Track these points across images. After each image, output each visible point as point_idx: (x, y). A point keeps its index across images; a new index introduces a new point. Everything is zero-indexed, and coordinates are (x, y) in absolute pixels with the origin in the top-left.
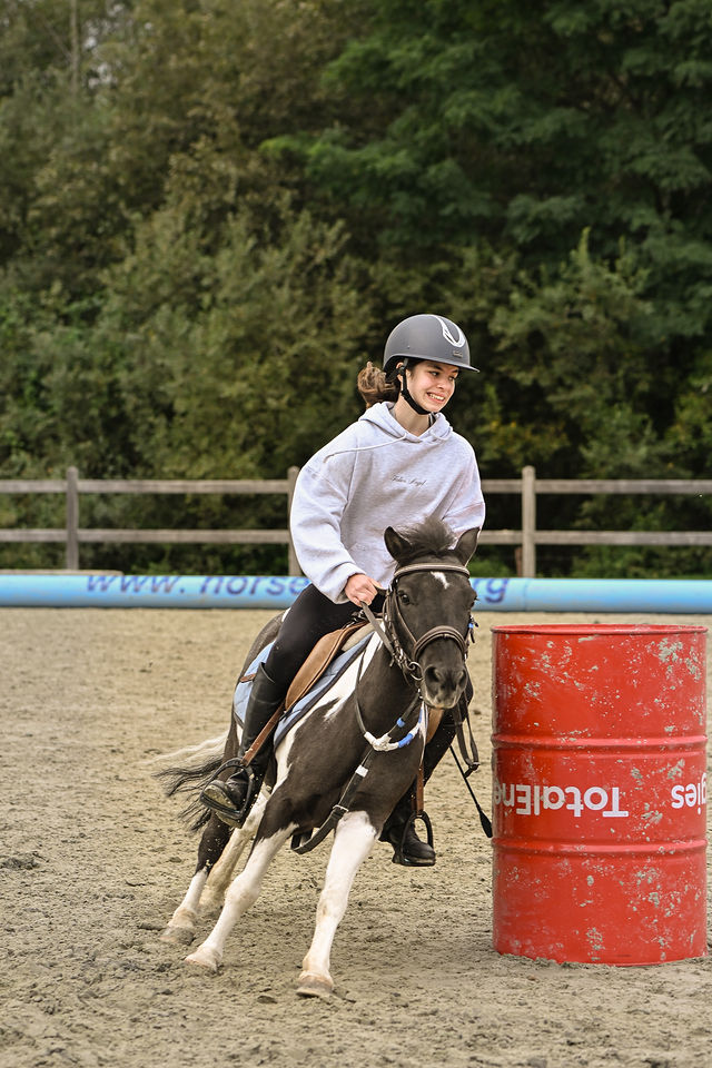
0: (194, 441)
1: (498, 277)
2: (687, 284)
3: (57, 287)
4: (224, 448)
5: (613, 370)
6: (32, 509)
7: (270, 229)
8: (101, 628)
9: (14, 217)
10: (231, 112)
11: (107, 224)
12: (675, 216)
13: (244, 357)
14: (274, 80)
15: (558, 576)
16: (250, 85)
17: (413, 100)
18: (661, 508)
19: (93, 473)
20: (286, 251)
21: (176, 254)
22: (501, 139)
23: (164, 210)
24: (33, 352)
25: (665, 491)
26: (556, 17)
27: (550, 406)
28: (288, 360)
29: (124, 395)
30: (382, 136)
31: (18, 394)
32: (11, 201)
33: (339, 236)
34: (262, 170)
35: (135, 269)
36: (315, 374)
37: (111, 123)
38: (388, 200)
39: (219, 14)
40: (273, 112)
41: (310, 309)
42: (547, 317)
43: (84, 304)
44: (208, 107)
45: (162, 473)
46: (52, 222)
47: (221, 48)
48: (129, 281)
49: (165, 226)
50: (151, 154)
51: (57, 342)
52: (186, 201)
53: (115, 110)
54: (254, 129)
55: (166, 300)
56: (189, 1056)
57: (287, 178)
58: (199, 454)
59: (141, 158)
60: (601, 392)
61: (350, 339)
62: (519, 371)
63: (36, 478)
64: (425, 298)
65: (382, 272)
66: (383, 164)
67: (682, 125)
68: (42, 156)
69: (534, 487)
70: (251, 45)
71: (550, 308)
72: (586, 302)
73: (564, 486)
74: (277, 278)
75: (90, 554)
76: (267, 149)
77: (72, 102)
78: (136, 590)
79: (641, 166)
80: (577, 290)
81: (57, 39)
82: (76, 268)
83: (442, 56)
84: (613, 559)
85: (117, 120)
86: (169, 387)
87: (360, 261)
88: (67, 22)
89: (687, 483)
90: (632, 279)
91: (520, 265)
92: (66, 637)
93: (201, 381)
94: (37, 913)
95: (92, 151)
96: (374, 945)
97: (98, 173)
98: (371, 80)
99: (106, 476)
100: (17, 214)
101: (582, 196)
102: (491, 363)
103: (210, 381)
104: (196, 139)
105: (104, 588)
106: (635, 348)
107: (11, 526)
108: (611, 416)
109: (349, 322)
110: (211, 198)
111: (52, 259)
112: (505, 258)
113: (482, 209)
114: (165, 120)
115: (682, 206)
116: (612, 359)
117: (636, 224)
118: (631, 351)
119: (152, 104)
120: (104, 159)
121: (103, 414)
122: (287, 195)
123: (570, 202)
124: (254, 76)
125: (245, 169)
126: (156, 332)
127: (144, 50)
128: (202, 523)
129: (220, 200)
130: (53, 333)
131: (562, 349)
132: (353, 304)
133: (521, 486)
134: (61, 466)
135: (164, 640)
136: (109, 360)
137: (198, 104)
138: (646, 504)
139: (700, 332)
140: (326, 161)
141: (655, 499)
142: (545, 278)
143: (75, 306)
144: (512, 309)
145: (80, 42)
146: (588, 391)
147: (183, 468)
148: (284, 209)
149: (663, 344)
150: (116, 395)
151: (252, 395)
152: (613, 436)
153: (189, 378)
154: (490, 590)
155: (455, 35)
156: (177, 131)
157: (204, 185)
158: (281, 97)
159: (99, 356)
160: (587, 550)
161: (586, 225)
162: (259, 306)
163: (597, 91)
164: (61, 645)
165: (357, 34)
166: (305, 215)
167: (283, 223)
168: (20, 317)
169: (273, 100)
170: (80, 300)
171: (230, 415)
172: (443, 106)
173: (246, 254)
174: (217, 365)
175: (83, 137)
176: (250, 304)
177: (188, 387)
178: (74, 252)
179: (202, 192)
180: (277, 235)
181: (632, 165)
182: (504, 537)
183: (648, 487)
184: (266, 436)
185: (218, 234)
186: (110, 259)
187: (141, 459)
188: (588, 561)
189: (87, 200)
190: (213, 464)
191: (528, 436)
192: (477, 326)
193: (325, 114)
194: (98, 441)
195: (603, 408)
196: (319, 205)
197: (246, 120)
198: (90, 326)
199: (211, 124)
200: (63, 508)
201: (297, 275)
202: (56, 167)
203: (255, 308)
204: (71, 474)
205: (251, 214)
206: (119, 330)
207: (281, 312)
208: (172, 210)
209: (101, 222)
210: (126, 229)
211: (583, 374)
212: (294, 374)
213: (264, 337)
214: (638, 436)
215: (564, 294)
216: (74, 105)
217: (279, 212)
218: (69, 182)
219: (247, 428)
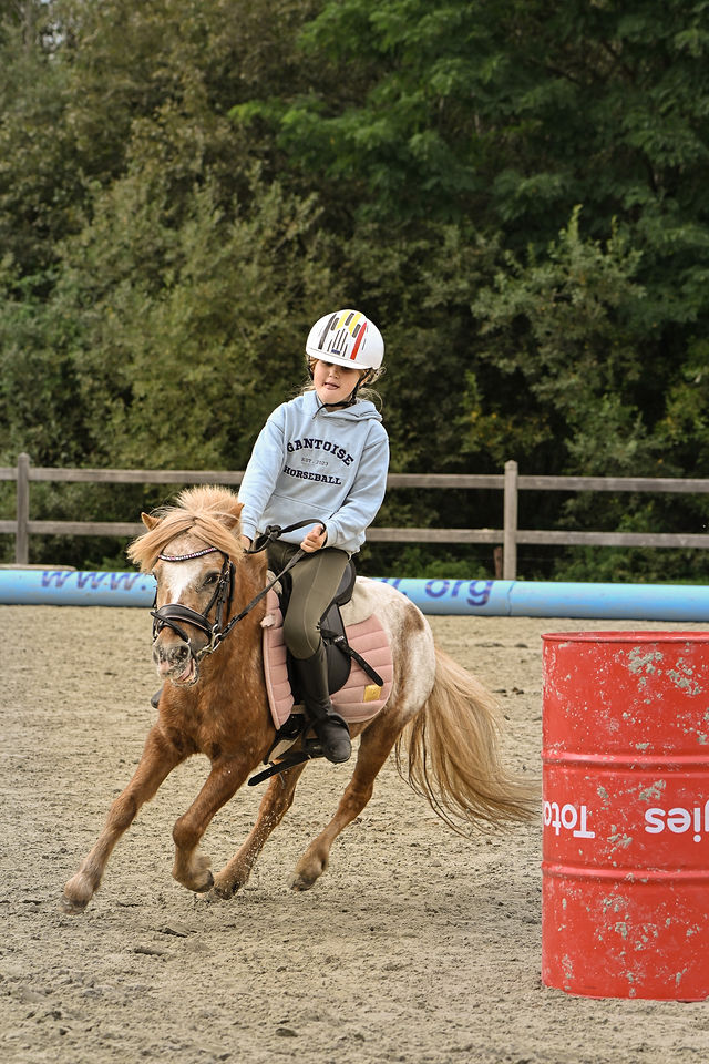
0: (153, 428)
1: (481, 257)
2: (681, 268)
3: (8, 259)
4: (186, 435)
7: (237, 200)
8: (57, 627)
10: (200, 75)
11: (64, 192)
12: (670, 194)
13: (208, 338)
14: (245, 41)
15: (540, 580)
16: (220, 47)
17: (391, 68)
18: (650, 508)
19: (45, 461)
20: (255, 225)
21: (137, 226)
22: (488, 109)
23: (126, 178)
25: (654, 490)
27: (533, 396)
28: (252, 342)
29: (79, 376)
30: (360, 104)
33: (312, 211)
34: (230, 137)
35: (92, 241)
36: (283, 358)
37: (69, 85)
38: (368, 175)
40: (243, 76)
41: (279, 288)
43: (37, 279)
44: (174, 69)
45: (120, 461)
48: (86, 253)
49: (126, 196)
50: (110, 118)
52: (149, 168)
53: (74, 70)
54: (223, 91)
55: (126, 275)
57: (257, 147)
58: (159, 441)
59: (100, 122)
62: (501, 358)
64: (402, 278)
65: (358, 249)
66: (362, 134)
67: (679, 97)
69: (517, 481)
71: (537, 291)
72: (575, 285)
73: (549, 482)
74: (245, 253)
75: (39, 547)
76: (237, 114)
77: (25, 60)
78: (94, 587)
79: (635, 140)
82: (29, 240)
83: (428, 17)
84: (597, 561)
85: (76, 81)
86: (128, 371)
87: (334, 236)
89: (680, 480)
90: (624, 261)
91: (504, 245)
92: (21, 636)
93: (162, 363)
95: (47, 113)
97: (54, 137)
98: (352, 42)
99: (57, 463)
101: (570, 173)
102: (472, 349)
103: (171, 363)
104: (160, 103)
105: (60, 584)
106: (626, 333)
108: (600, 409)
109: (322, 302)
110: (176, 166)
112: (488, 237)
113: (467, 184)
114: (128, 82)
115: (673, 183)
116: (601, 345)
117: (630, 201)
118: (620, 339)
119: (114, 64)
120: (60, 122)
121: (54, 397)
122: (257, 166)
123: (557, 181)
124: (224, 36)
125: (213, 137)
126: (114, 310)
129: (185, 169)
130: (2, 308)
131: (548, 334)
132: (326, 283)
133: (503, 481)
134: (9, 452)
135: (127, 640)
136: (63, 338)
137: (165, 65)
138: (633, 503)
139: (694, 319)
140: (300, 129)
141: (645, 498)
142: (531, 258)
143: (27, 280)
144: (497, 291)
146: (574, 379)
147: (142, 457)
148: (254, 180)
149: (656, 331)
150: (71, 376)
151: (216, 379)
152: (600, 429)
153: (148, 360)
154: (473, 592)
156: (142, 94)
157: (168, 153)
158: (253, 59)
159: (53, 334)
161: (577, 203)
162: (227, 284)
163: (588, 61)
164: (16, 645)
166: (276, 187)
167: (252, 195)
169: (244, 62)
170: (32, 274)
171: (193, 401)
172: (425, 73)
173: (214, 227)
174: (179, 347)
175: (37, 100)
176: (215, 281)
177: (149, 371)
178: (26, 221)
179: (166, 159)
180: (246, 207)
181: (626, 140)
182: (485, 535)
183: (638, 485)
184: (231, 423)
185: (183, 205)
186: (67, 230)
187: (96, 446)
188: (571, 563)
189: (41, 165)
190: (174, 452)
191: (510, 428)
192: (457, 309)
193: (299, 79)
194: (50, 425)
195: (590, 399)
196: (291, 176)
197: (215, 83)
198: (43, 302)
199: (176, 88)
200: (13, 497)
201: (267, 251)
202: (9, 130)
203: (222, 285)
204: (22, 461)
205: (218, 185)
206: (75, 307)
207: (248, 291)
208: (134, 178)
209: (57, 190)
210: (83, 197)
211: (569, 362)
212: (261, 357)
213: (230, 316)
214: (627, 428)
215: (552, 275)
216: (28, 63)
217: (249, 183)
218: (22, 146)
219: (211, 415)
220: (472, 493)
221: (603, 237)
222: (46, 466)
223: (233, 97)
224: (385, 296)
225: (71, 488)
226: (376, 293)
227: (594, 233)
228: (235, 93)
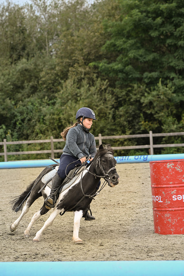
1: (142, 90)
2: (182, 90)
3: (46, 98)
5: (168, 109)
6: (43, 146)
7: (92, 83)
9: (36, 83)
10: (82, 58)
11: (56, 83)
12: (180, 75)
14: (91, 50)
15: (158, 154)
16: (86, 52)
17: (121, 53)
18: (180, 139)
19: (56, 137)
20: (95, 87)
21: (72, 89)
22: (141, 60)
23: (69, 80)
24: (42, 112)
25: (180, 135)
26: (151, 33)
27: (154, 118)
28: (97, 111)
29: (62, 120)
30: (115, 61)
31: (39, 121)
32: (35, 80)
33: (107, 83)
34: (89, 70)
35: (63, 93)
36: (103, 114)
37: (56, 62)
38: (117, 75)
39: (78, 37)
40: (91, 57)
41: (101, 99)
42: (153, 98)
43: (52, 101)
44: (77, 57)
46: (44, 84)
47: (79, 44)
48: (62, 96)
49: (69, 83)
50: (65, 68)
51: (47, 110)
52: (73, 77)
53: (57, 59)
54: (87, 61)
55: (70, 99)
56: (85, 258)
57: (95, 71)
59: (63, 69)
60: (166, 114)
61: (110, 105)
62: (147, 110)
63: (44, 139)
64: (126, 96)
65: (116, 90)
66: (116, 67)
67: (180, 55)
68: (42, 70)
69: (152, 135)
70: (85, 43)
71: (154, 96)
72: (161, 95)
73: (159, 135)
74: (94, 93)
75: (56, 155)
76: (90, 65)
77: (47, 58)
79: (172, 64)
80: (159, 92)
81: (43, 44)
82: (50, 94)
83: (127, 43)
84: (170, 150)
85: (57, 61)
86: (72, 118)
87: (111, 88)
88: (45, 40)
90: (171, 89)
91: (146, 87)
94: (50, 230)
95: (52, 68)
96: (124, 233)
97: (54, 73)
98: (112, 49)
99: (59, 138)
100: (37, 82)
101: (159, 72)
102: (141, 109)
104: (75, 64)
106: (173, 104)
107: (39, 150)
108: (168, 119)
109: (110, 102)
110: (79, 76)
111: (45, 92)
112: (143, 86)
113: (137, 75)
114: (68, 60)
115: (180, 72)
116: (168, 106)
117: (171, 77)
118: (171, 105)
119: (65, 57)
120: (55, 69)
121: (58, 125)
122: (95, 75)
123: (157, 73)
124: (86, 50)
125: (86, 70)
126: (68, 106)
127: (62, 45)
129: (80, 77)
130: (46, 108)
131: (157, 105)
132: (111, 98)
133: (149, 135)
134: (49, 136)
136: (58, 113)
137: (75, 56)
138: (176, 138)
140: (103, 67)
141: (179, 137)
142: (152, 90)
143: (50, 102)
144: (145, 97)
145: (48, 45)
146: (163, 114)
148: (94, 78)
149: (178, 102)
150: (60, 120)
152: (168, 123)
154: (144, 158)
155: (130, 38)
156: (70, 62)
157: (77, 74)
158: (93, 54)
159: (56, 112)
160: (164, 148)
161: (160, 78)
163: (161, 49)
165: (108, 39)
166: (99, 79)
167: (94, 81)
168: (39, 104)
172: (128, 54)
173: (87, 88)
175: (50, 65)
176: (88, 99)
178: (50, 90)
181: (170, 64)
182: (146, 146)
183: (177, 134)
184: (93, 127)
185: (81, 84)
186: (57, 91)
188: (165, 151)
189: (52, 78)
191: (150, 124)
192: (138, 101)
193: (102, 57)
194: (57, 131)
195: (166, 117)
196: (102, 77)
197: (85, 59)
198: (54, 106)
199: (78, 61)
200: (50, 145)
201: (98, 92)
202: (45, 72)
203: (90, 100)
204: (51, 138)
205: (87, 80)
206: (60, 106)
207: (95, 100)
210: (60, 84)
211: (161, 110)
212: (99, 114)
213: (92, 106)
214: (174, 123)
215: (156, 93)
218: (48, 75)
220: (143, 138)
221: (166, 85)
222: (57, 139)
224: (123, 100)
225: (62, 143)
226: (121, 99)
228: (90, 61)
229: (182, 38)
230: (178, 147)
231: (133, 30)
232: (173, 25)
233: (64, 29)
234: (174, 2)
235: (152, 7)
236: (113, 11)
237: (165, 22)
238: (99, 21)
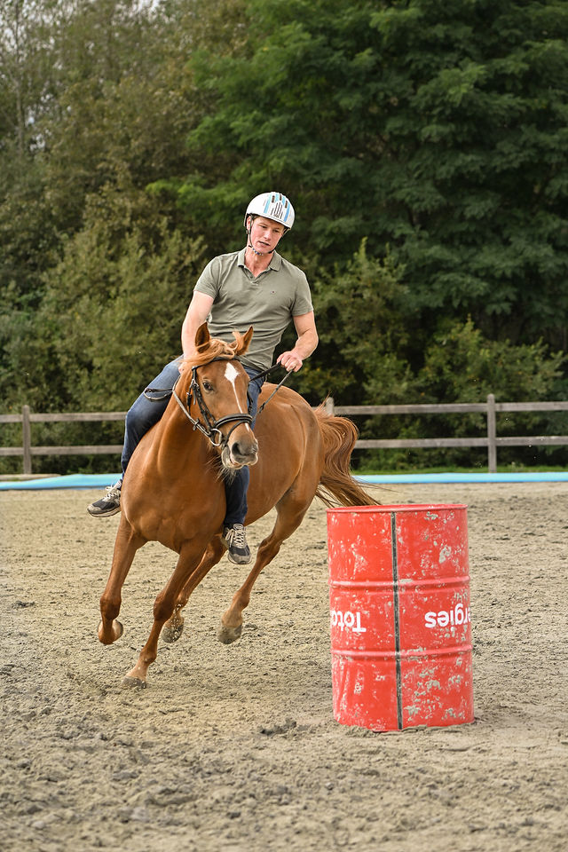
0: (107, 386)
2: (430, 273)
3: (12, 285)
4: (127, 390)
5: (384, 332)
7: (153, 242)
8: (49, 513)
10: (126, 165)
11: (45, 242)
12: (422, 228)
13: (138, 328)
14: (154, 143)
16: (138, 147)
17: (245, 155)
18: (417, 423)
19: (40, 409)
20: (165, 258)
21: (92, 260)
22: (307, 179)
23: (83, 231)
25: (419, 412)
26: (341, 98)
27: (342, 356)
28: (166, 331)
29: (59, 356)
30: (227, 179)
33: (200, 247)
34: (147, 203)
35: (64, 271)
37: (46, 175)
38: (233, 221)
39: (116, 100)
40: (153, 165)
42: (340, 298)
43: (31, 296)
44: (110, 162)
45: (87, 407)
46: (8, 241)
47: (119, 123)
48: (60, 279)
49: (84, 242)
50: (72, 194)
51: (13, 321)
52: (97, 224)
53: (49, 166)
54: (141, 175)
55: (86, 292)
57: (164, 209)
58: (110, 394)
59: (66, 197)
60: (376, 347)
63: (1, 413)
66: (228, 198)
67: (426, 167)
69: (334, 410)
71: (341, 291)
72: (366, 287)
73: (354, 410)
74: (159, 275)
75: (38, 463)
76: (151, 189)
77: (19, 162)
79: (399, 195)
81: (8, 119)
82: (25, 272)
83: (267, 123)
84: (386, 458)
85: (50, 172)
86: (89, 351)
88: (15, 105)
89: (435, 405)
90: (395, 271)
91: (320, 263)
92: (26, 520)
93: (111, 346)
95: (33, 193)
97: (38, 208)
98: (220, 141)
99: (48, 410)
101: (361, 216)
103: (116, 345)
104: (103, 184)
106: (399, 315)
108: (384, 363)
110: (114, 223)
111: (8, 265)
112: (310, 259)
114: (82, 172)
115: (425, 220)
116: (383, 324)
117: (398, 234)
118: (395, 319)
119: (73, 161)
120: (42, 198)
121: (44, 369)
122: (165, 221)
123: (352, 221)
124: (140, 140)
125: (137, 203)
126: (79, 313)
127: (66, 125)
128: (113, 441)
129: (120, 224)
130: (10, 315)
131: (349, 318)
134: (18, 405)
136: (48, 332)
137: (105, 160)
138: (407, 421)
139: (441, 305)
140: (189, 197)
141: (414, 417)
142: (337, 272)
143: (25, 297)
144: (316, 293)
145: (23, 120)
146: (368, 346)
147: (100, 404)
148: (163, 230)
149: (418, 312)
150: (54, 356)
151: (145, 355)
152: (384, 376)
153: (102, 344)
155: (275, 111)
156: (91, 178)
157: (109, 215)
158: (159, 154)
159: (41, 330)
160: (370, 451)
161: (365, 236)
162: (148, 295)
163: (368, 146)
165: (209, 111)
166: (177, 233)
167: (162, 239)
169: (154, 156)
170: (28, 293)
171: (130, 368)
172: (268, 158)
173: (138, 260)
174: (121, 335)
175: (27, 185)
176: (141, 293)
177: (102, 350)
178: (23, 261)
179: (108, 219)
180: (158, 247)
181: (394, 195)
183: (409, 409)
185: (119, 247)
186: (48, 265)
187: (71, 398)
188: (370, 459)
189: (31, 225)
190: (120, 401)
191: (329, 377)
193: (188, 165)
194: (42, 387)
195: (377, 357)
196: (186, 226)
197: (136, 170)
198: (35, 310)
199: (113, 174)
200: (20, 433)
201: (173, 273)
202: (10, 204)
203: (145, 296)
204: (25, 410)
205: (141, 233)
206: (55, 313)
207: (162, 298)
208: (88, 231)
209: (41, 241)
210: (57, 244)
211: (364, 335)
212: (171, 339)
213: (151, 315)
214: (401, 375)
215: (350, 282)
216: (20, 162)
217: (159, 231)
218: (19, 214)
219: (142, 376)
222: (41, 412)
223: (148, 178)
225: (57, 425)
227: (375, 254)
228: (149, 175)
229: (433, 116)
230: (411, 448)
231: (284, 85)
232: (408, 75)
233: (73, 73)
234: (415, 6)
235: (345, 18)
236: (226, 26)
237: (386, 65)
238: (183, 53)
